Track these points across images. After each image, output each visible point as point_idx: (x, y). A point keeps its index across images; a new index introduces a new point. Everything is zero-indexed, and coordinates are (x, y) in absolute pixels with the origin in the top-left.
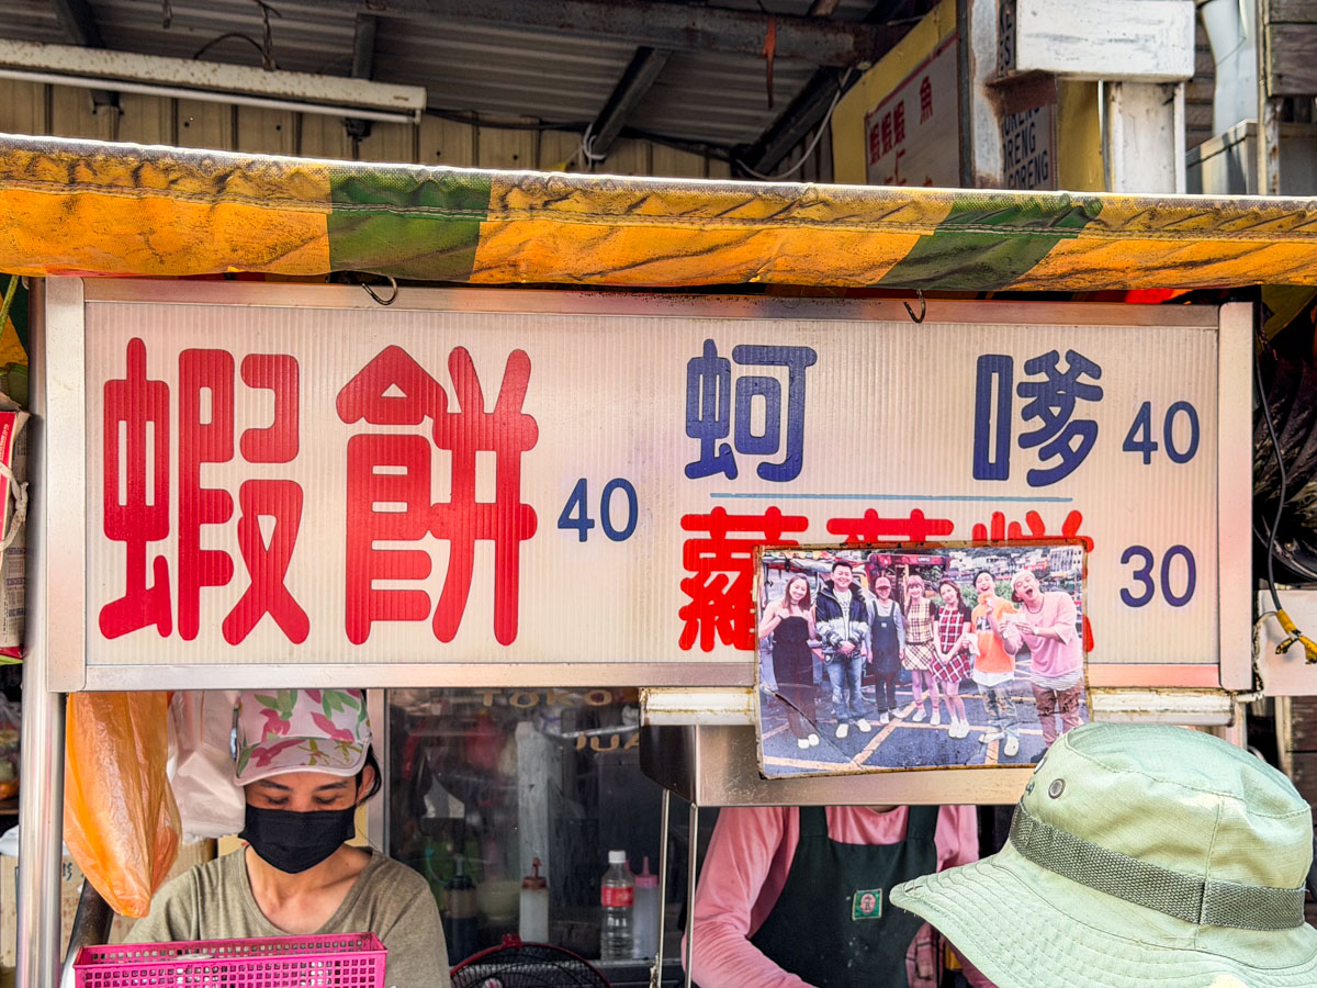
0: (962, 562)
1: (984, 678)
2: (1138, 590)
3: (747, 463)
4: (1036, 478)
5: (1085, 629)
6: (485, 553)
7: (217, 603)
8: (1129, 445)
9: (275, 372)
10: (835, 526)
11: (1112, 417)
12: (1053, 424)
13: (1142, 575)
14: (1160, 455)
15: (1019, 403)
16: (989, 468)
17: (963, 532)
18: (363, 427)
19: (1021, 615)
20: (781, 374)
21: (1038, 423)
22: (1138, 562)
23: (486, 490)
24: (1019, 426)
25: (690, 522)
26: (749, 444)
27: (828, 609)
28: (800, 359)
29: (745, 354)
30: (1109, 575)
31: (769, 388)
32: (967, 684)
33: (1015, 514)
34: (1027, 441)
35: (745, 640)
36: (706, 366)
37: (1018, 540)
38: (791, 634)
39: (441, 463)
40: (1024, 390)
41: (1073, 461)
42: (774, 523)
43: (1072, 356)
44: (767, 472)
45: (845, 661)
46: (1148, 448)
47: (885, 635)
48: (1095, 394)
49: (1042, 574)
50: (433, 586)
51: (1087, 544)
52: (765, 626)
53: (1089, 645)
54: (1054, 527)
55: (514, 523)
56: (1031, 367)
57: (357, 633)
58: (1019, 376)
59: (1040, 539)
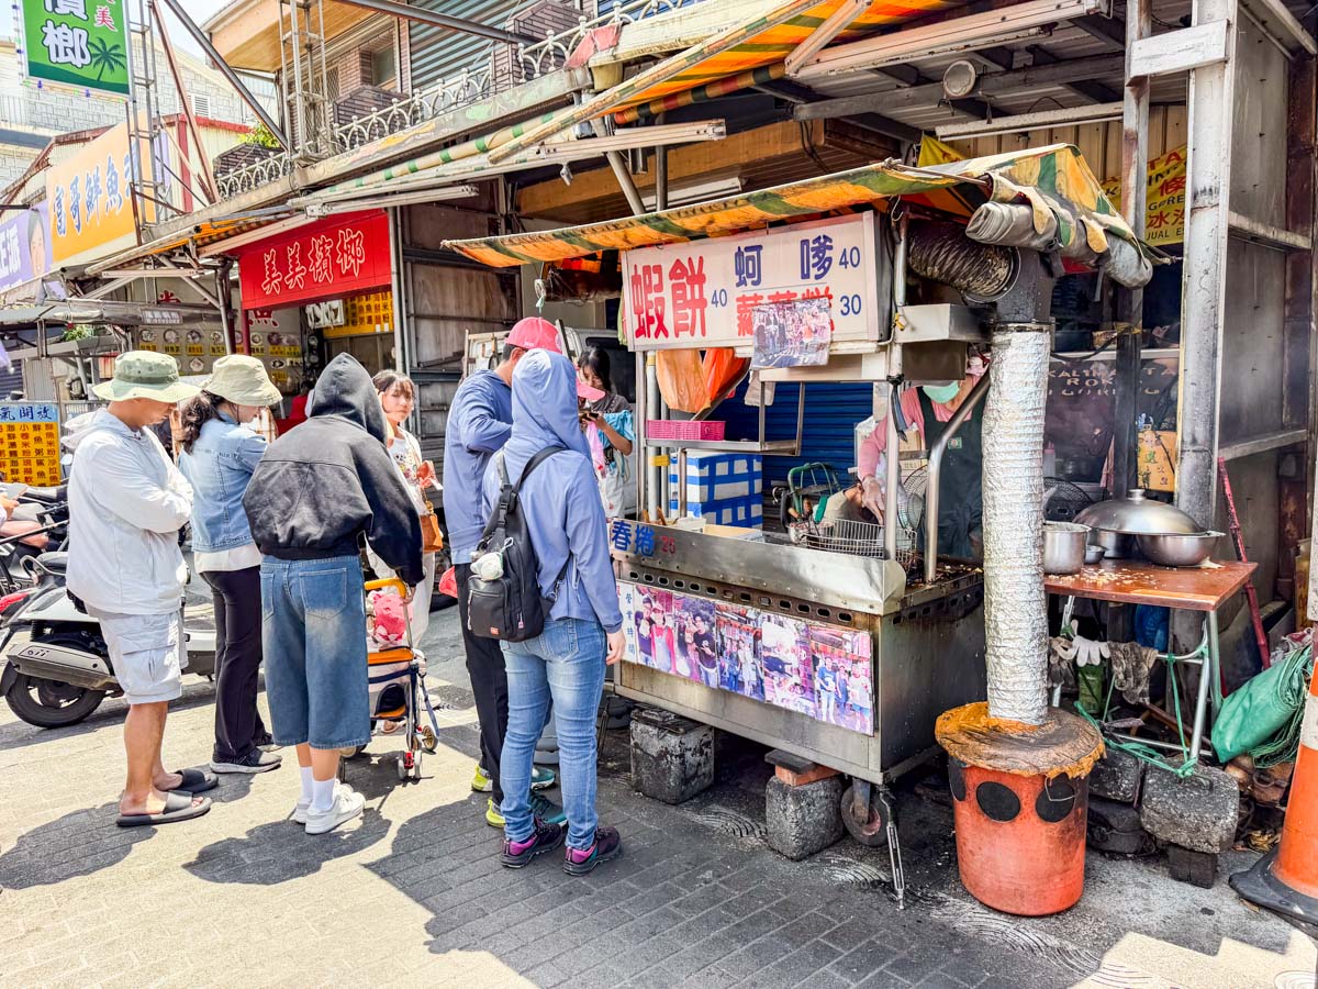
0: (799, 305)
1: (806, 340)
2: (845, 310)
3: (749, 281)
4: (817, 277)
5: (832, 322)
6: (698, 311)
7: (653, 328)
8: (841, 263)
9: (658, 269)
10: (769, 297)
11: (835, 255)
12: (821, 259)
13: (846, 305)
14: (849, 265)
15: (812, 254)
16: (805, 276)
17: (799, 296)
18: (674, 281)
19: (815, 320)
20: (754, 253)
21: (816, 260)
22: (845, 301)
23: (697, 296)
24: (812, 261)
25: (738, 300)
26: (750, 276)
27: (769, 323)
28: (758, 248)
29: (747, 249)
30: (838, 306)
31: (752, 258)
32: (802, 343)
33: (812, 289)
34: (814, 265)
35: (750, 332)
36: (739, 254)
37: (814, 298)
38: (761, 328)
39: (688, 288)
40: (813, 249)
41: (826, 270)
42: (757, 298)
43: (825, 237)
44: (754, 283)
45: (772, 337)
46: (846, 263)
47: (782, 329)
48: (831, 248)
49: (819, 307)
50: (689, 322)
51: (830, 297)
52: (755, 328)
53: (832, 329)
54: (822, 293)
55: (702, 303)
56: (814, 242)
57: (677, 335)
58: (811, 245)
59: (819, 297)
